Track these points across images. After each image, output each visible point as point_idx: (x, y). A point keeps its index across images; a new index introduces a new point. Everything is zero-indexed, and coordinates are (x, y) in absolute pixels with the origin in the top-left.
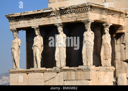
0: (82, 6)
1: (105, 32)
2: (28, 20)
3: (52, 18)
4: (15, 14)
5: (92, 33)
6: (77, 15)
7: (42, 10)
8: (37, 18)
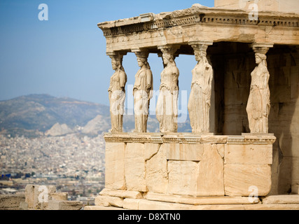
0: (186, 12)
1: (257, 62)
2: (126, 35)
3: (155, 34)
4: (108, 22)
5: (207, 68)
6: (184, 30)
7: (139, 18)
8: (137, 33)
